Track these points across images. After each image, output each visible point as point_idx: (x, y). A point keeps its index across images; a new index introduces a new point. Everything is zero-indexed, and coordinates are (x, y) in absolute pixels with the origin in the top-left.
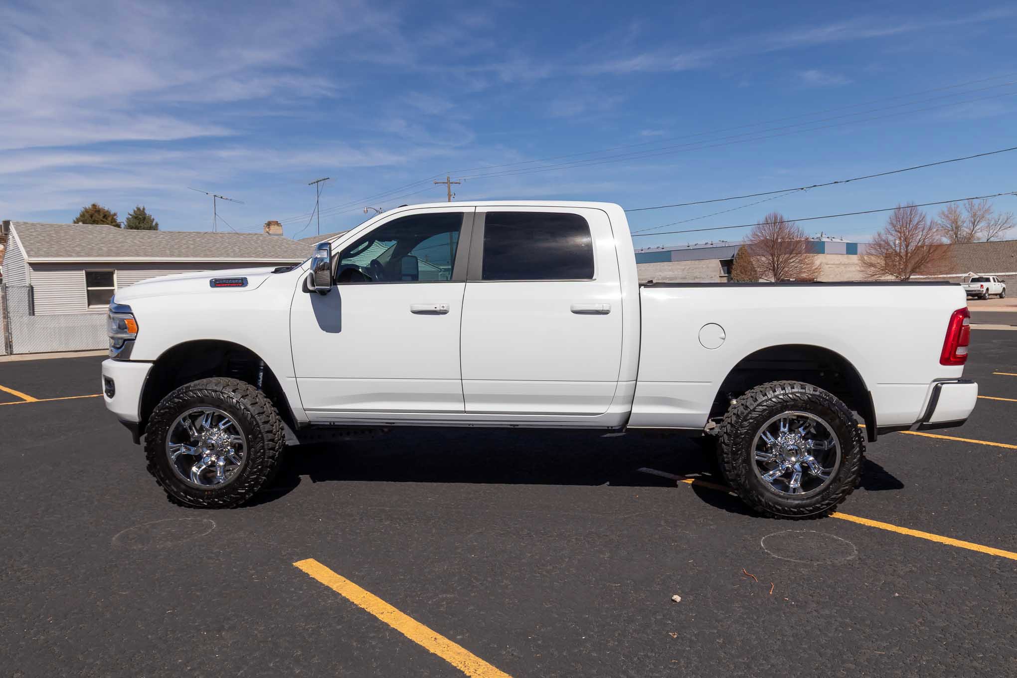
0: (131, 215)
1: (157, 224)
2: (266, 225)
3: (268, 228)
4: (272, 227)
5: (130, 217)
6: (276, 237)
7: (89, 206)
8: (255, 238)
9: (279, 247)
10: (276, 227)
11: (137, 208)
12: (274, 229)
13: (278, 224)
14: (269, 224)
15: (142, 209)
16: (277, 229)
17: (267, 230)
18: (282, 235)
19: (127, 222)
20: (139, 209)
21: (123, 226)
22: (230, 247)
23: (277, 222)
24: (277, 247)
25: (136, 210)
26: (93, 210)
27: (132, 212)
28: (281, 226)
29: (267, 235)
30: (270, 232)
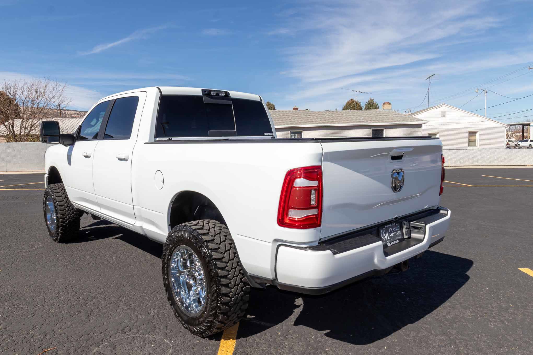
0: (367, 103)
1: (379, 107)
5: (367, 104)
7: (349, 100)
11: (370, 99)
12: (386, 107)
14: (384, 104)
15: (372, 99)
18: (391, 109)
19: (365, 106)
20: (371, 100)
21: (363, 108)
23: (389, 103)
25: (369, 100)
26: (351, 102)
27: (368, 102)
28: (391, 105)
29: (383, 109)
30: (384, 108)
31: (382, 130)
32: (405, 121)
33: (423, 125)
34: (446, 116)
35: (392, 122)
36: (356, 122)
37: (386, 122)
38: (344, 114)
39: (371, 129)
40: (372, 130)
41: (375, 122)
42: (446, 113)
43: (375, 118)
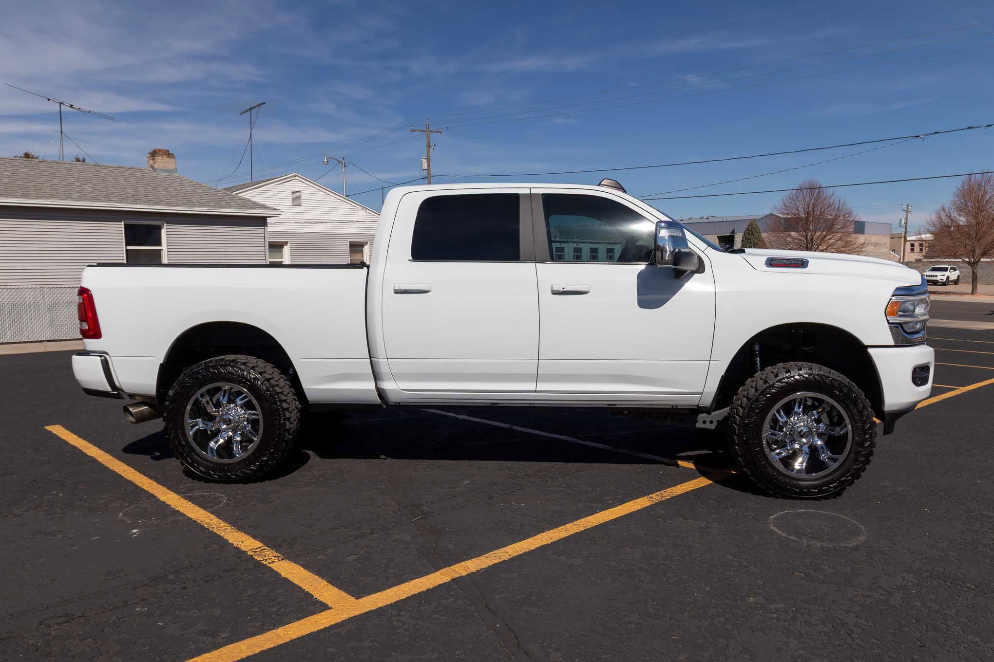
2: (149, 156)
3: (153, 160)
4: (159, 159)
6: (165, 174)
8: (127, 173)
9: (166, 189)
10: (166, 159)
12: (161, 162)
13: (169, 154)
14: (154, 154)
16: (167, 162)
17: (151, 162)
18: (176, 171)
22: (78, 184)
23: (168, 151)
24: (161, 188)
28: (174, 158)
29: (151, 169)
30: (156, 166)
31: (159, 228)
32: (222, 207)
33: (268, 219)
34: (303, 203)
35: (184, 205)
36: (69, 197)
37: (168, 204)
38: (23, 170)
39: (121, 222)
40: (125, 225)
41: (132, 202)
42: (303, 197)
43: (130, 191)
